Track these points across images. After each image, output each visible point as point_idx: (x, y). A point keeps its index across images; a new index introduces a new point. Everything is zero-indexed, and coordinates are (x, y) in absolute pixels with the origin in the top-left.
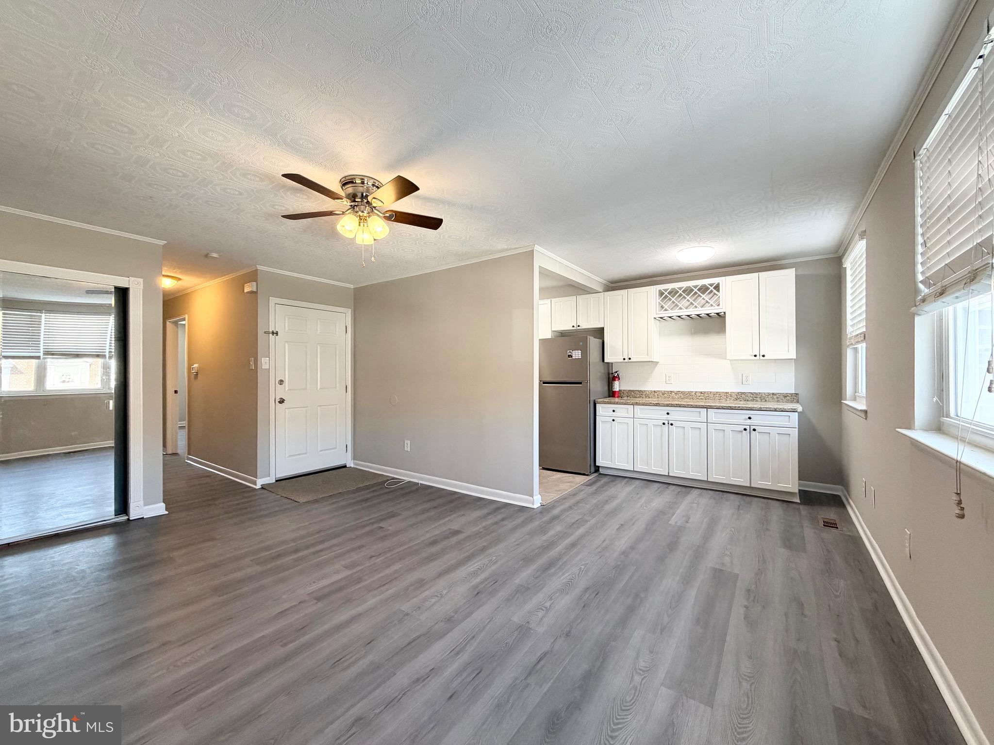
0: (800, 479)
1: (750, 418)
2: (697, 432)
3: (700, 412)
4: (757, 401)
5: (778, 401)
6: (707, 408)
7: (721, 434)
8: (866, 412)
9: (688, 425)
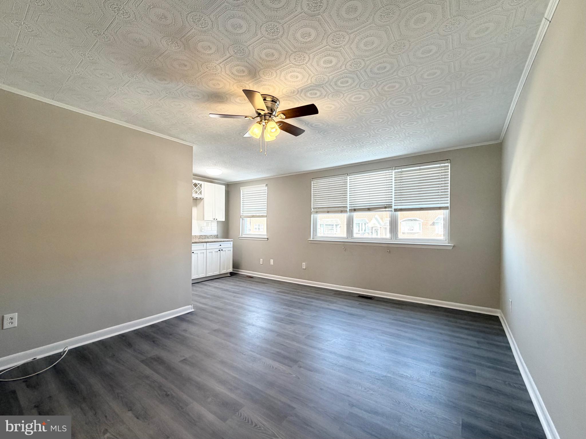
0: (233, 268)
1: (221, 245)
2: (202, 254)
3: (204, 245)
4: (206, 239)
5: (212, 238)
6: (206, 242)
7: (211, 254)
8: (268, 238)
9: (199, 252)
